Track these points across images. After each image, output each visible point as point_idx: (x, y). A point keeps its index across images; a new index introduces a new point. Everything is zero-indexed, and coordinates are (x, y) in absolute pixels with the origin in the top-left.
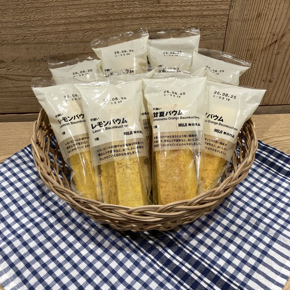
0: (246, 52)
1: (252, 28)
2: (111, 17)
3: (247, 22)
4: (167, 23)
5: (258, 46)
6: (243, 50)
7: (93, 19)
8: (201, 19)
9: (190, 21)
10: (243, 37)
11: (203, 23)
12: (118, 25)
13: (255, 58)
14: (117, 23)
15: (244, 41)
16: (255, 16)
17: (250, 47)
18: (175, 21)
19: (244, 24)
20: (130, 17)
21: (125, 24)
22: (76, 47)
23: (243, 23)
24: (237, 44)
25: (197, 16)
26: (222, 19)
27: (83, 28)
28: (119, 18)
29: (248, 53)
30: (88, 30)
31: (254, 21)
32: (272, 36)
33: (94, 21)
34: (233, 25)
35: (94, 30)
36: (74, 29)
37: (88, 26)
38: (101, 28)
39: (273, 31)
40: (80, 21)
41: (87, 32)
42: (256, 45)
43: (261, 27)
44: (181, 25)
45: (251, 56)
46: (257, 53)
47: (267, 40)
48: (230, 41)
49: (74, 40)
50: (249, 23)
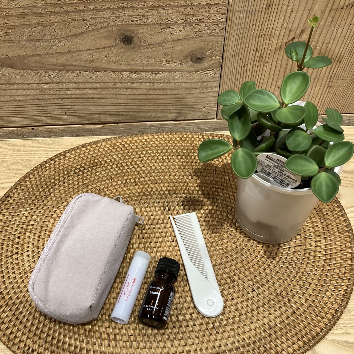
0: (254, 53)
1: (261, 21)
2: (65, 8)
3: (253, 14)
4: (144, 15)
5: (270, 45)
6: (251, 50)
7: (40, 11)
8: (191, 10)
9: (176, 12)
10: (249, 34)
11: (194, 15)
12: (77, 19)
13: (267, 60)
14: (75, 15)
15: (251, 38)
16: (265, 7)
17: (259, 46)
18: (155, 13)
19: (250, 16)
20: (92, 7)
21: (87, 17)
22: (23, 47)
23: (248, 15)
24: (241, 43)
25: (186, 7)
26: (220, 10)
27: (28, 23)
28: (78, 9)
29: (257, 53)
30: (36, 25)
31: (263, 13)
32: (287, 32)
33: (42, 14)
34: (235, 17)
35: (45, 25)
36: (17, 24)
37: (35, 20)
38: (53, 22)
39: (290, 26)
40: (23, 12)
41: (35, 27)
42: (267, 44)
43: (273, 21)
44: (164, 18)
45: (261, 57)
46: (268, 54)
47: (281, 37)
48: (232, 38)
49: (18, 37)
50: (256, 15)
